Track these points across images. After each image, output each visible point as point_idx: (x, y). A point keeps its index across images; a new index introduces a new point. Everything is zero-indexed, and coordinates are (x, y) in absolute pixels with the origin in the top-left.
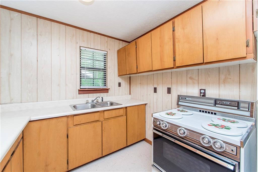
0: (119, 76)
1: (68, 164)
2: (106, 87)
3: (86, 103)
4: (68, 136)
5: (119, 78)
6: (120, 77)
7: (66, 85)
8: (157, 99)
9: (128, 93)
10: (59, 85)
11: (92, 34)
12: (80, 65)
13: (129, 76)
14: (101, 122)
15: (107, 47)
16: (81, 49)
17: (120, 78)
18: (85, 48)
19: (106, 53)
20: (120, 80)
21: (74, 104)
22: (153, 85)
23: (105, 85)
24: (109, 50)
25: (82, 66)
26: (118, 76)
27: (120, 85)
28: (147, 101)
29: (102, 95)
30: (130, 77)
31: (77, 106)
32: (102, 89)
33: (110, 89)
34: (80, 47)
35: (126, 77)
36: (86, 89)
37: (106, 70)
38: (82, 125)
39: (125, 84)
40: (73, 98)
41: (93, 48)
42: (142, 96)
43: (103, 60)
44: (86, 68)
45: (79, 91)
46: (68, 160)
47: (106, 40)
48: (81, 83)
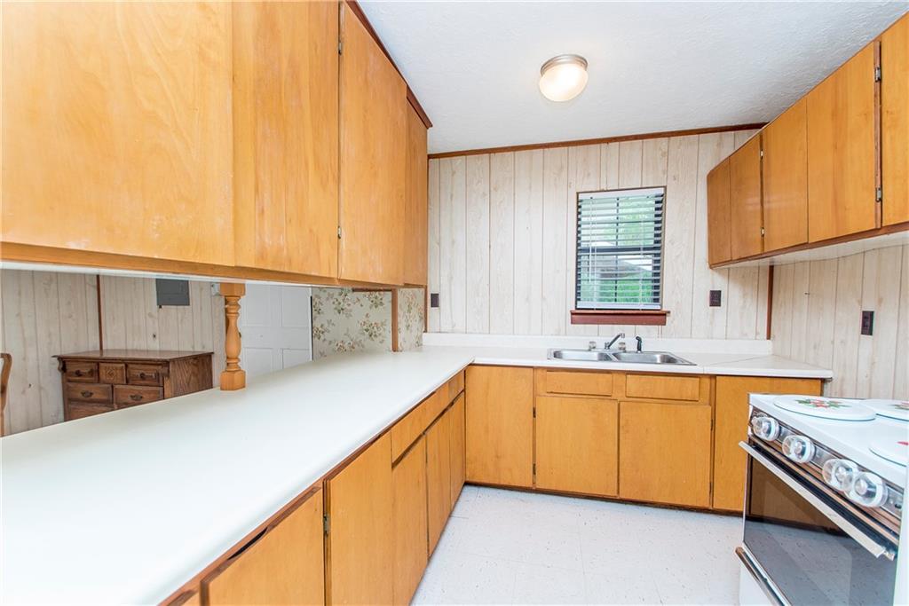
0: (713, 265)
1: (534, 473)
2: (659, 308)
3: (587, 348)
4: (534, 413)
5: (715, 273)
6: (717, 271)
7: (543, 298)
8: (873, 363)
9: (757, 334)
10: (527, 299)
11: (614, 145)
12: (578, 245)
13: (766, 262)
14: (617, 404)
15: (666, 172)
16: (580, 198)
17: (720, 273)
18: (592, 195)
19: (661, 191)
20: (718, 282)
21: (557, 347)
22: (860, 302)
23: (656, 300)
24: (675, 179)
25: (583, 245)
26: (711, 268)
27: (715, 298)
28: (832, 369)
29: (642, 330)
30: (772, 268)
31: (564, 352)
32: (642, 312)
33: (669, 312)
34: (578, 194)
35: (746, 268)
36: (593, 309)
37: (659, 248)
38: (565, 395)
39: (745, 295)
40: (559, 335)
41: (617, 188)
42: (815, 347)
43: (652, 217)
44: (593, 250)
45: (573, 314)
46: (534, 465)
47: (660, 149)
48: (578, 294)
